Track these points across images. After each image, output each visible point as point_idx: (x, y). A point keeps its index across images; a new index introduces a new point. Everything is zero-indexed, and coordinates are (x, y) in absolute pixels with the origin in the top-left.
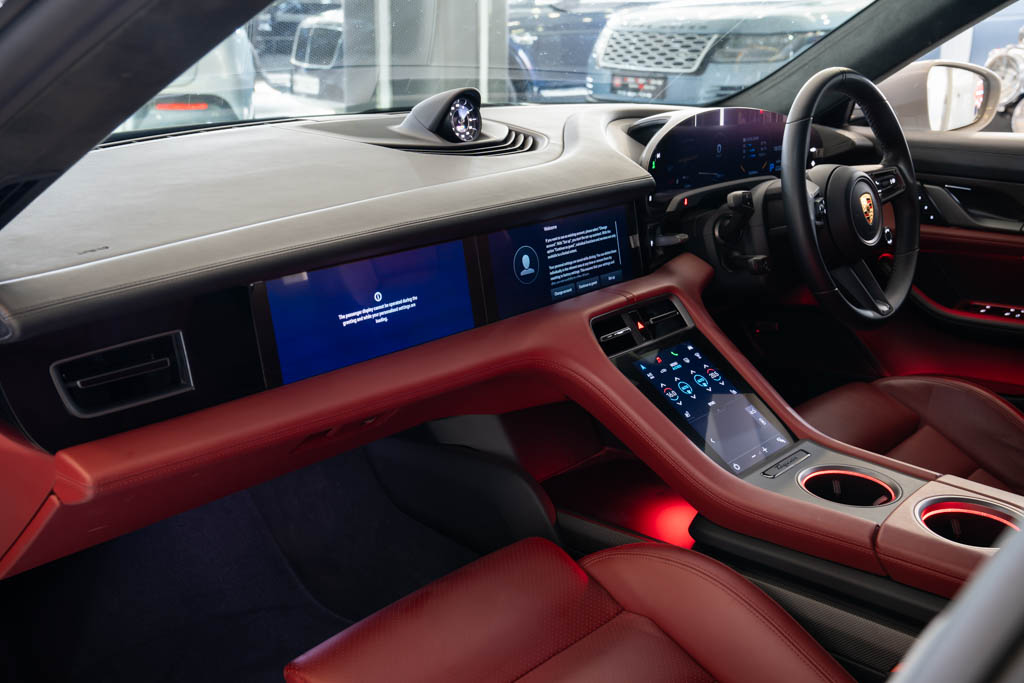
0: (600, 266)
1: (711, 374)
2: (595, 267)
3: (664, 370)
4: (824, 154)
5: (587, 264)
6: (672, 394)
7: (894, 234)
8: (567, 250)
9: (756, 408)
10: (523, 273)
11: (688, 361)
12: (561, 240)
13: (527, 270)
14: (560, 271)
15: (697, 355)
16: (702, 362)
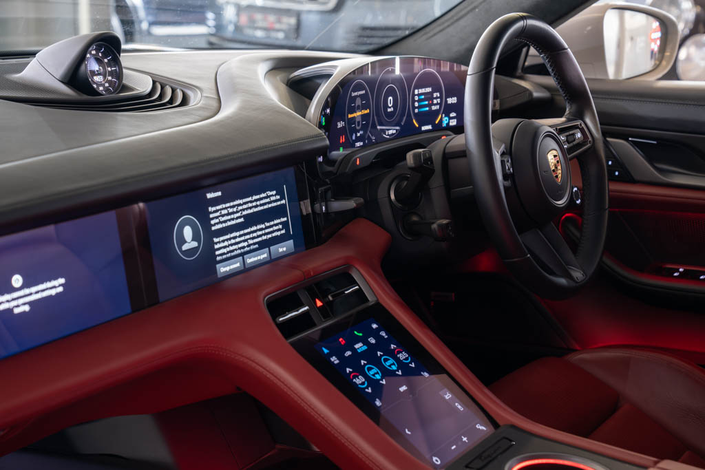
0: (269, 236)
1: (400, 356)
2: (264, 238)
3: (348, 353)
4: (501, 104)
5: (255, 235)
6: (359, 380)
7: (583, 193)
8: (233, 219)
9: (452, 392)
10: (185, 247)
11: (373, 341)
12: (226, 208)
13: (190, 244)
14: (226, 243)
15: (383, 334)
16: (388, 342)
